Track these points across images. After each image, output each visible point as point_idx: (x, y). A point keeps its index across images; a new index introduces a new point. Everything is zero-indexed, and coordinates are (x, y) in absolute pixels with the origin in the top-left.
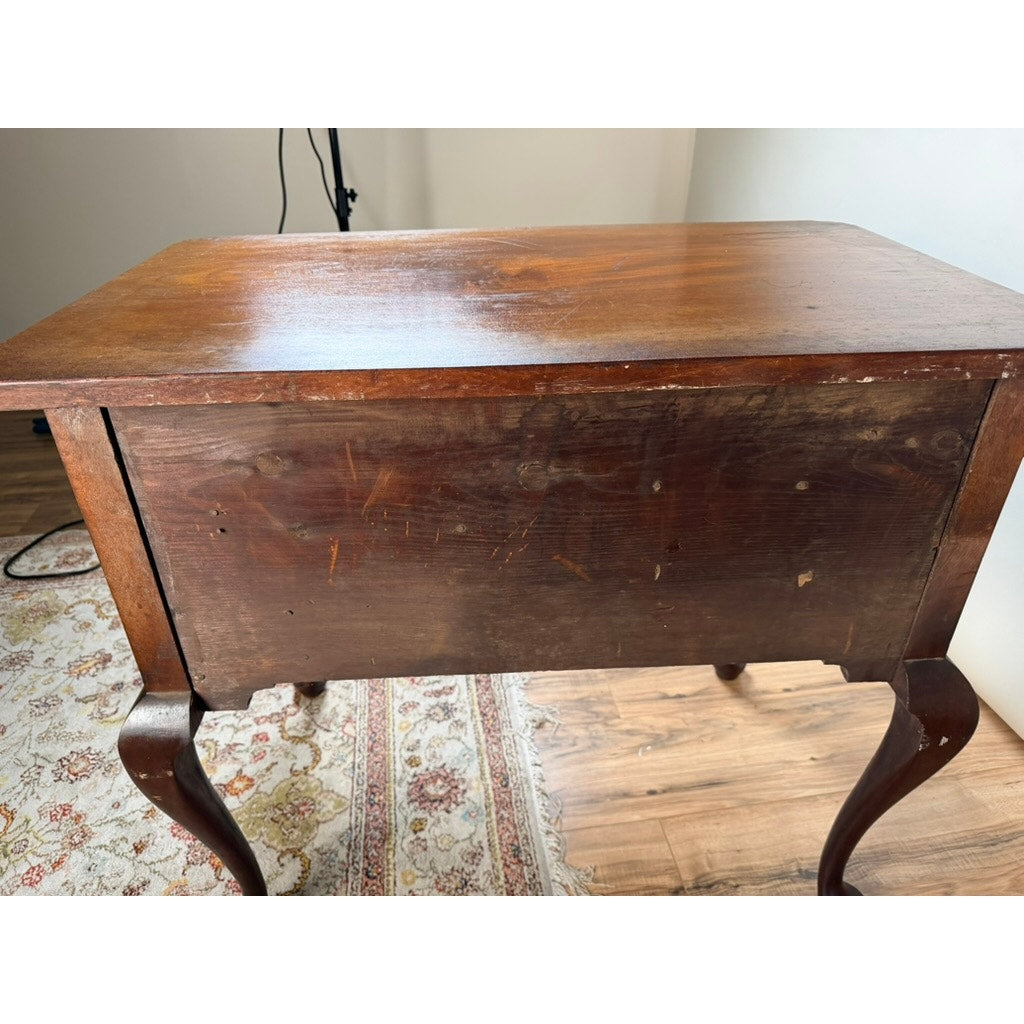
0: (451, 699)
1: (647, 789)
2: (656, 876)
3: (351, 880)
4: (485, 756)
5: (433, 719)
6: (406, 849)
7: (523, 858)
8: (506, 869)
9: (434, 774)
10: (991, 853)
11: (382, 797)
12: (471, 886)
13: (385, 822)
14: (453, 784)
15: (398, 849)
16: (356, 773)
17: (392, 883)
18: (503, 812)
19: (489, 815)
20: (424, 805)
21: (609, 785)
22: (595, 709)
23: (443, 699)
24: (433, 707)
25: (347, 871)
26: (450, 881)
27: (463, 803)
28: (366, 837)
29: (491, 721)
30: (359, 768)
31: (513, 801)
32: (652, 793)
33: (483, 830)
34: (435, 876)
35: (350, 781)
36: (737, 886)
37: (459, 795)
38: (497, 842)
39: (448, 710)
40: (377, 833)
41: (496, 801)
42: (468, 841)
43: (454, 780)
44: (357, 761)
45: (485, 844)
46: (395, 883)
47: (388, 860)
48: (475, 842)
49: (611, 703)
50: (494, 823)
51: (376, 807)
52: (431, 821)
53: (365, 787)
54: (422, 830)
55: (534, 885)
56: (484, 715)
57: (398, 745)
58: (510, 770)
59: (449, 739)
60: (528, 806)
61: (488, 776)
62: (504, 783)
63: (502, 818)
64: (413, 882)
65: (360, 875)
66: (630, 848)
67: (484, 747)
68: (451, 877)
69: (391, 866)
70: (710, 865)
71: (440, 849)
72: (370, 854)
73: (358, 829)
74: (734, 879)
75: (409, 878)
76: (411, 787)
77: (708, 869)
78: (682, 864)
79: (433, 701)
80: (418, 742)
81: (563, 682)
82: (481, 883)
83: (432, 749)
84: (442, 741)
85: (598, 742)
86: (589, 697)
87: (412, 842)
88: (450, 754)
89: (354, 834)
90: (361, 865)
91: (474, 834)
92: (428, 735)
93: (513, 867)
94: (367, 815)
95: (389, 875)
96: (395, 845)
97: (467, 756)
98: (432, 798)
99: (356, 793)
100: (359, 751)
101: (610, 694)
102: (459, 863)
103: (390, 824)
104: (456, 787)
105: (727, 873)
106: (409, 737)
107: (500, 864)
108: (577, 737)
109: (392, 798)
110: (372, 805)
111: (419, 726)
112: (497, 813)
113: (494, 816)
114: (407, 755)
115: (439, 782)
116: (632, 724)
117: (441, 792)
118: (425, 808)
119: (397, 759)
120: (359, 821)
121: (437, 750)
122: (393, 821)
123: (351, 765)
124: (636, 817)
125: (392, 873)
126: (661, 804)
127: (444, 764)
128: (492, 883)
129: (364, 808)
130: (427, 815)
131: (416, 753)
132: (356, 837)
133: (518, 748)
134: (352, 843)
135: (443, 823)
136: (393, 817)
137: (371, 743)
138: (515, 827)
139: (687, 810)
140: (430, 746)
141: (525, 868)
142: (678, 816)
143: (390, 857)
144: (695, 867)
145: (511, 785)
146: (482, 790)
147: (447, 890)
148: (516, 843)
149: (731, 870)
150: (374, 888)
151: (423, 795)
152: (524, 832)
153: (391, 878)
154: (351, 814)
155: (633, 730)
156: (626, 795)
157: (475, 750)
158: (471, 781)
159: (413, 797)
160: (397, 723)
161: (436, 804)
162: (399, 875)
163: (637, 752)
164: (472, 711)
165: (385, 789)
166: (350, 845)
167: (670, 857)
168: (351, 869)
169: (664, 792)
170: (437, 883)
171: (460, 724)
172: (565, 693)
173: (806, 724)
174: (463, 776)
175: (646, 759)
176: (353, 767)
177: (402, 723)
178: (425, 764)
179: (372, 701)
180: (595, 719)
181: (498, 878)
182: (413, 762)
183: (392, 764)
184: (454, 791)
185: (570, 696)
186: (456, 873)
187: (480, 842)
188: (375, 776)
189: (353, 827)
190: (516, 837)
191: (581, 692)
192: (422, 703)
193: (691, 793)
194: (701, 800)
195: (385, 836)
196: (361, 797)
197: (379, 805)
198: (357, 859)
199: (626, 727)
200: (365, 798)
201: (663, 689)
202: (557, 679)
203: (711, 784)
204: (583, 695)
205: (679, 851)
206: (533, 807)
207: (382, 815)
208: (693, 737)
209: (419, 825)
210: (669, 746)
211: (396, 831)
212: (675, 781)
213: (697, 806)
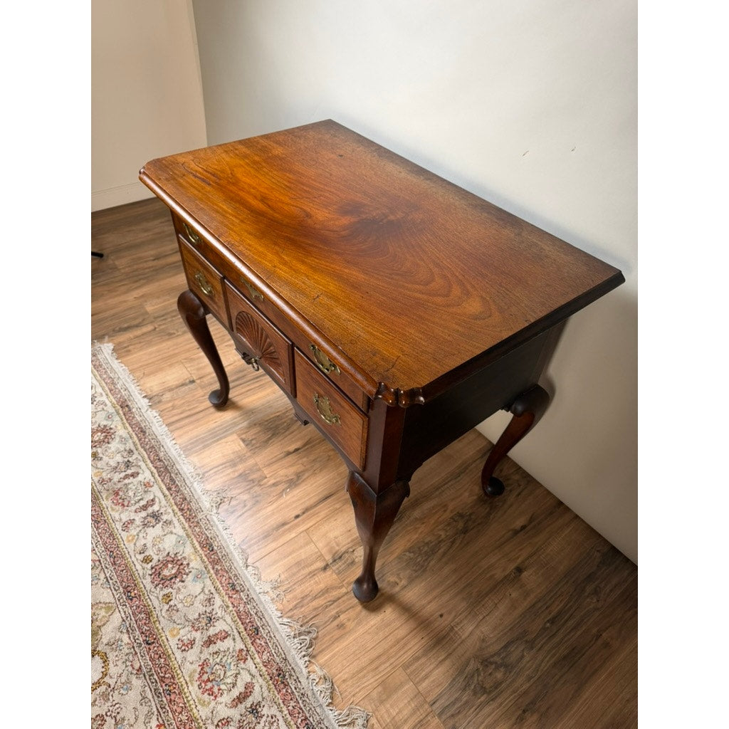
0: (156, 508)
1: (294, 515)
2: (313, 564)
3: (138, 651)
4: (193, 537)
5: (149, 526)
6: (166, 616)
7: (238, 589)
8: (231, 599)
9: (164, 562)
10: (459, 481)
11: (136, 592)
12: (214, 618)
13: (145, 606)
14: (179, 563)
15: (161, 619)
16: (111, 583)
17: (165, 640)
18: (216, 567)
19: (209, 572)
20: (166, 584)
21: (273, 522)
22: (250, 478)
23: (150, 510)
24: (145, 518)
25: (133, 647)
26: (200, 622)
27: (190, 572)
28: (136, 622)
29: (188, 513)
30: (111, 579)
31: (220, 557)
32: (297, 517)
33: (208, 582)
34: (190, 624)
35: (109, 590)
36: (354, 551)
37: (185, 569)
38: (220, 586)
39: (156, 516)
40: (143, 615)
41: (210, 562)
42: (202, 594)
43: (178, 560)
44: (108, 575)
45: (213, 590)
46: (167, 639)
47: (157, 628)
48: (207, 592)
49: (259, 470)
50: (214, 575)
51: (135, 599)
52: (174, 592)
53: (121, 590)
54: (170, 600)
55: (250, 601)
56: (181, 510)
57: (132, 553)
58: (211, 539)
59: (165, 535)
60: (230, 556)
61: (199, 549)
62: (211, 549)
63: (217, 570)
64: (178, 633)
65: (143, 645)
66: (295, 555)
67: (190, 531)
68: (200, 620)
69: (161, 631)
70: (338, 545)
71: (187, 606)
72: (144, 630)
73: (129, 619)
74: (351, 547)
75: (175, 632)
76: (153, 576)
77: (337, 548)
78: (324, 551)
79: (144, 514)
80: (145, 545)
81: (225, 467)
82: (219, 615)
83: (157, 547)
84: (160, 538)
85: (259, 498)
86: (245, 471)
87: (168, 610)
88: (169, 544)
89: (128, 623)
90: (141, 640)
91: (204, 587)
92: (150, 538)
93: (234, 596)
94: (131, 607)
95: (161, 637)
96: (157, 617)
97: (181, 542)
98: (169, 578)
99: (117, 597)
100: (107, 568)
102: (202, 609)
103: (149, 606)
104: (182, 564)
105: (347, 546)
106: (138, 544)
107: (226, 598)
108: (245, 501)
109: (143, 589)
110: (131, 600)
111: (141, 535)
112: (213, 568)
113: (212, 571)
114: (141, 557)
115: (170, 566)
116: (275, 479)
117: (174, 572)
118: (167, 586)
119: (136, 563)
120: (127, 613)
121: (160, 546)
122: (150, 603)
123: (105, 580)
124: (293, 535)
125: (163, 635)
126: (304, 521)
127: (169, 553)
128: (225, 611)
129: (127, 604)
130: (170, 590)
131: (147, 554)
132: (130, 624)
133: (212, 523)
134: (129, 629)
135: (182, 590)
136: (148, 600)
137: (112, 560)
138: (227, 572)
139: (318, 519)
140: (154, 545)
141: (242, 593)
142: (314, 525)
143: (158, 625)
144: (330, 551)
145: (215, 548)
146: (199, 559)
147: (201, 628)
148: (231, 581)
149: (349, 543)
150: (156, 649)
151: (162, 579)
152: (233, 573)
153: (164, 638)
154: (119, 611)
155: (277, 482)
156: (284, 524)
157: (185, 535)
158: (189, 555)
159: (156, 583)
160: (125, 539)
161: (173, 581)
162: (167, 633)
163: (282, 495)
164: (173, 511)
165: (135, 585)
166: (128, 631)
167: (317, 550)
168: (135, 645)
169: (304, 513)
170: (193, 627)
171: (168, 523)
172: (229, 474)
174: (184, 555)
175: (288, 497)
176: (107, 580)
177: (128, 537)
178: (155, 558)
179: (100, 531)
180: (252, 485)
181: (228, 607)
182: (147, 560)
183: (133, 568)
184: (182, 567)
185: (232, 476)
186: (203, 616)
187: (210, 591)
188: (125, 580)
189: (125, 619)
190: (230, 578)
191: (239, 470)
192: (137, 519)
193: (317, 508)
194: (324, 510)
195: (149, 615)
196: (122, 598)
197: (136, 597)
198: (137, 637)
199: (272, 481)
200: (124, 597)
201: (286, 450)
202: (221, 467)
203: (327, 498)
204: (240, 472)
205: (320, 545)
206: (233, 556)
207: (141, 603)
208: (310, 472)
209: (168, 598)
210: (299, 484)
211: (154, 608)
212: (308, 504)
213: (322, 514)
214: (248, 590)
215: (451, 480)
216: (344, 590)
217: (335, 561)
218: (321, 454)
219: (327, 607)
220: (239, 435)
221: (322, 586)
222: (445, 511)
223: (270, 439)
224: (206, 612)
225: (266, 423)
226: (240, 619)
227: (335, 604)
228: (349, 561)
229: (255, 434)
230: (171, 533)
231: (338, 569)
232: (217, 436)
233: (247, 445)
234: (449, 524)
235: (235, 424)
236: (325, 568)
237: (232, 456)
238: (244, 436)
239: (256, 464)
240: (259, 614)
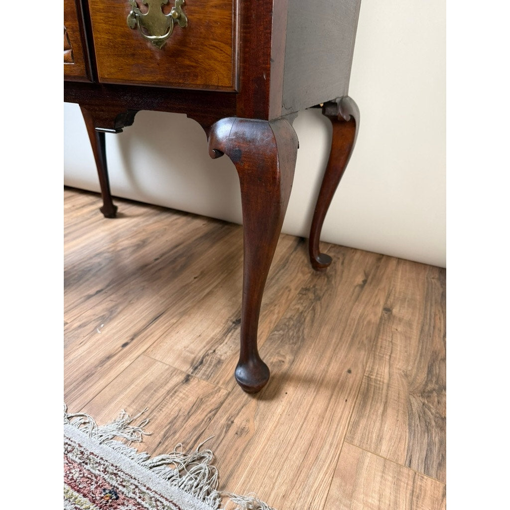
1: (119, 346)
2: (168, 382)
21: (92, 361)
32: (125, 345)
36: (214, 351)
66: (138, 381)
70: (192, 353)
74: (210, 349)
77: (193, 356)
78: (177, 365)
105: (204, 350)
116: (80, 321)
124: (127, 364)
126: (136, 346)
139: (155, 338)
142: (151, 345)
144: (185, 360)
149: (205, 347)
155: (84, 323)
156: (109, 357)
163: (96, 332)
167: (167, 367)
169: (132, 339)
173: (178, 268)
175: (104, 332)
193: (148, 330)
194: (158, 329)
199: (76, 324)
201: (86, 294)
203: (156, 318)
205: (169, 360)
208: (125, 304)
210: (115, 317)
212: (134, 330)
213: (158, 333)
214: (80, 446)
215: (280, 270)
216: (223, 392)
217: (195, 369)
218: (132, 287)
219: (210, 419)
221: (192, 399)
222: (290, 291)
226: (78, 491)
227: (220, 411)
228: (214, 362)
231: (204, 374)
234: (300, 299)
236: (187, 379)
240: (111, 469)
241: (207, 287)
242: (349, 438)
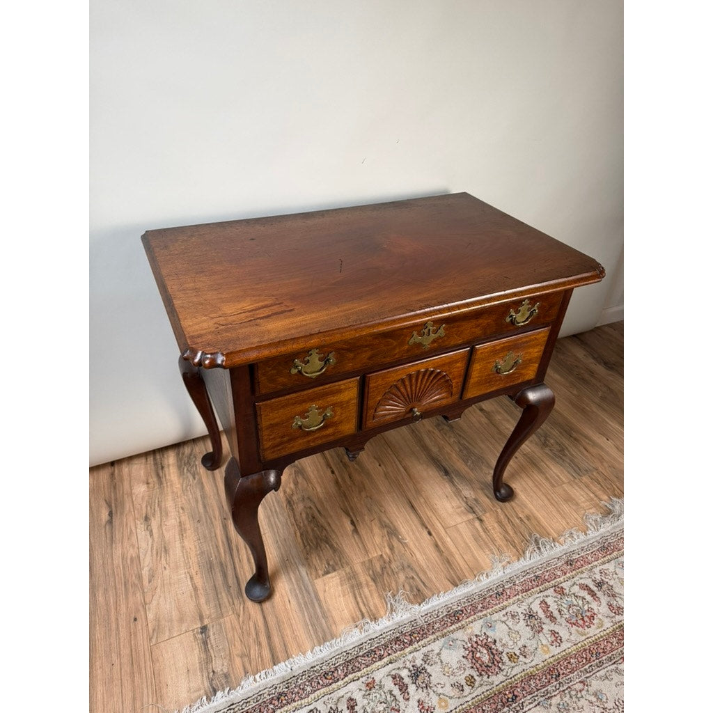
0: (404, 673)
1: (428, 536)
2: (477, 529)
3: (567, 686)
4: (445, 631)
5: (429, 681)
6: (531, 658)
7: (501, 589)
8: (512, 597)
9: (474, 661)
11: (507, 692)
12: (530, 612)
13: (522, 681)
14: (475, 645)
15: (534, 663)
18: (479, 608)
19: (486, 615)
20: (498, 659)
21: (434, 555)
22: (379, 569)
23: (407, 680)
24: (418, 687)
25: (564, 691)
26: (534, 625)
27: (485, 634)
28: (538, 690)
29: (415, 635)
31: (469, 604)
32: (430, 534)
33: (496, 616)
34: (537, 634)
36: (465, 497)
37: (481, 639)
38: (499, 606)
39: (416, 673)
40: (532, 683)
41: (475, 614)
42: (508, 623)
43: (472, 646)
45: (504, 612)
46: (553, 656)
47: (543, 667)
48: (505, 619)
49: (370, 561)
50: (488, 611)
51: (516, 693)
52: (506, 650)
53: (506, 710)
54: (515, 655)
55: (512, 580)
56: (411, 643)
57: (462, 701)
58: (449, 611)
59: (441, 662)
60: (468, 595)
61: (460, 624)
62: (461, 612)
63: (483, 607)
64: (546, 646)
65: (561, 681)
66: (468, 542)
67: (437, 634)
68: (532, 625)
69: (545, 663)
70: (460, 508)
71: (520, 637)
72: (546, 680)
74: (462, 498)
75: (546, 649)
76: (490, 674)
77: (463, 508)
78: (465, 519)
79: (412, 688)
80: (453, 685)
81: (360, 594)
82: (526, 608)
83: (455, 671)
84: (446, 670)
85: (406, 565)
86: (370, 575)
87: (525, 657)
88: (454, 657)
89: (542, 699)
90: (555, 683)
91: (500, 621)
92: (444, 680)
93: (508, 593)
94: (524, 697)
95: (551, 663)
96: (532, 667)
97: (451, 643)
98: (492, 656)
101: (363, 563)
102: (522, 623)
103: (521, 677)
104: (476, 642)
106: (452, 694)
107: (511, 601)
108: (407, 577)
109: (504, 684)
110: (516, 696)
111: (440, 691)
112: (482, 611)
113: (484, 612)
114: (467, 689)
115: (478, 655)
116: (384, 547)
117: (485, 651)
118: (500, 658)
119: (474, 695)
120: (531, 701)
121: (455, 667)
122: (519, 676)
124: (448, 539)
125: (549, 661)
126: (434, 529)
127: (463, 657)
128: (523, 602)
129: (521, 702)
130: (504, 654)
131: (463, 682)
132: (542, 696)
134: (547, 697)
135: (504, 642)
136: (516, 678)
138: (485, 599)
139: (434, 517)
140: (453, 674)
141: (506, 587)
142: (439, 522)
143: (540, 666)
144: (464, 513)
145: (459, 608)
146: (471, 625)
147: (539, 625)
148: (494, 596)
149: (459, 500)
150: (562, 668)
151: (493, 663)
152: (486, 593)
153: (552, 660)
155: (389, 546)
156: (437, 546)
157: (443, 639)
158: (467, 635)
159: (497, 670)
161: (494, 652)
162: (547, 656)
163: (405, 543)
164: (411, 652)
166: (549, 698)
167: (464, 523)
168: (561, 689)
169: (427, 528)
170: (539, 632)
171: (426, 659)
172: (370, 592)
174: (467, 641)
175: (406, 536)
177: (441, 707)
178: (469, 672)
180: (388, 569)
181: (518, 600)
182: (471, 681)
184: (479, 642)
186: (529, 622)
187: (504, 616)
189: (536, 702)
190: (491, 596)
191: (366, 581)
192: (417, 698)
194: (426, 512)
195: (531, 676)
196: (514, 708)
197: (513, 692)
198: (554, 688)
199: (388, 550)
200: (514, 705)
201: (350, 533)
202: (359, 599)
203: (413, 507)
204: (369, 579)
205: (459, 520)
206: (468, 592)
207: (519, 685)
208: (383, 515)
209: (511, 657)
210: (394, 526)
211: (524, 670)
212: (418, 524)
213: (430, 514)
214: (502, 581)
216: (499, 510)
217: (474, 512)
218: (363, 503)
219: (513, 525)
220: (318, 576)
221: (496, 525)
223: (332, 546)
224: (524, 620)
225: (308, 547)
226: (530, 590)
227: (510, 518)
228: (475, 502)
229: (321, 560)
230: (439, 654)
231: (481, 511)
232: (312, 601)
233: (335, 570)
235: (300, 580)
236: (481, 520)
237: (346, 586)
238: (320, 572)
239: (362, 563)
240: (523, 574)
241: (397, 466)
242: (553, 486)
